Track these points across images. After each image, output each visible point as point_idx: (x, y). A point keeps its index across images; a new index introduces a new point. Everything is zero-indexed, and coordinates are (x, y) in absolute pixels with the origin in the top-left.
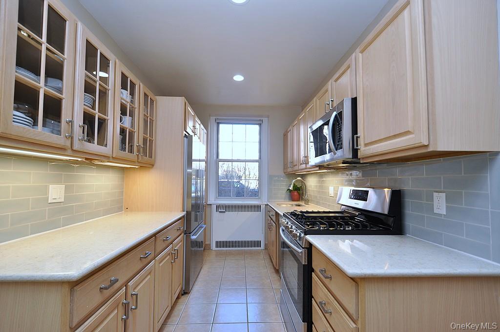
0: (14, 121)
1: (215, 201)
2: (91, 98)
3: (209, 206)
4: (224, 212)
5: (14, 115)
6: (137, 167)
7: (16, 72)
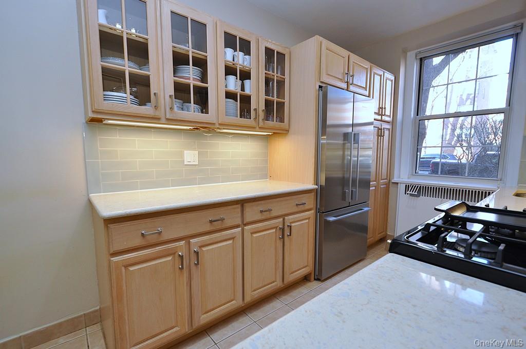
0: (104, 100)
1: (408, 178)
2: (199, 70)
3: (395, 185)
4: (418, 196)
5: (104, 95)
6: (271, 134)
7: (102, 62)
